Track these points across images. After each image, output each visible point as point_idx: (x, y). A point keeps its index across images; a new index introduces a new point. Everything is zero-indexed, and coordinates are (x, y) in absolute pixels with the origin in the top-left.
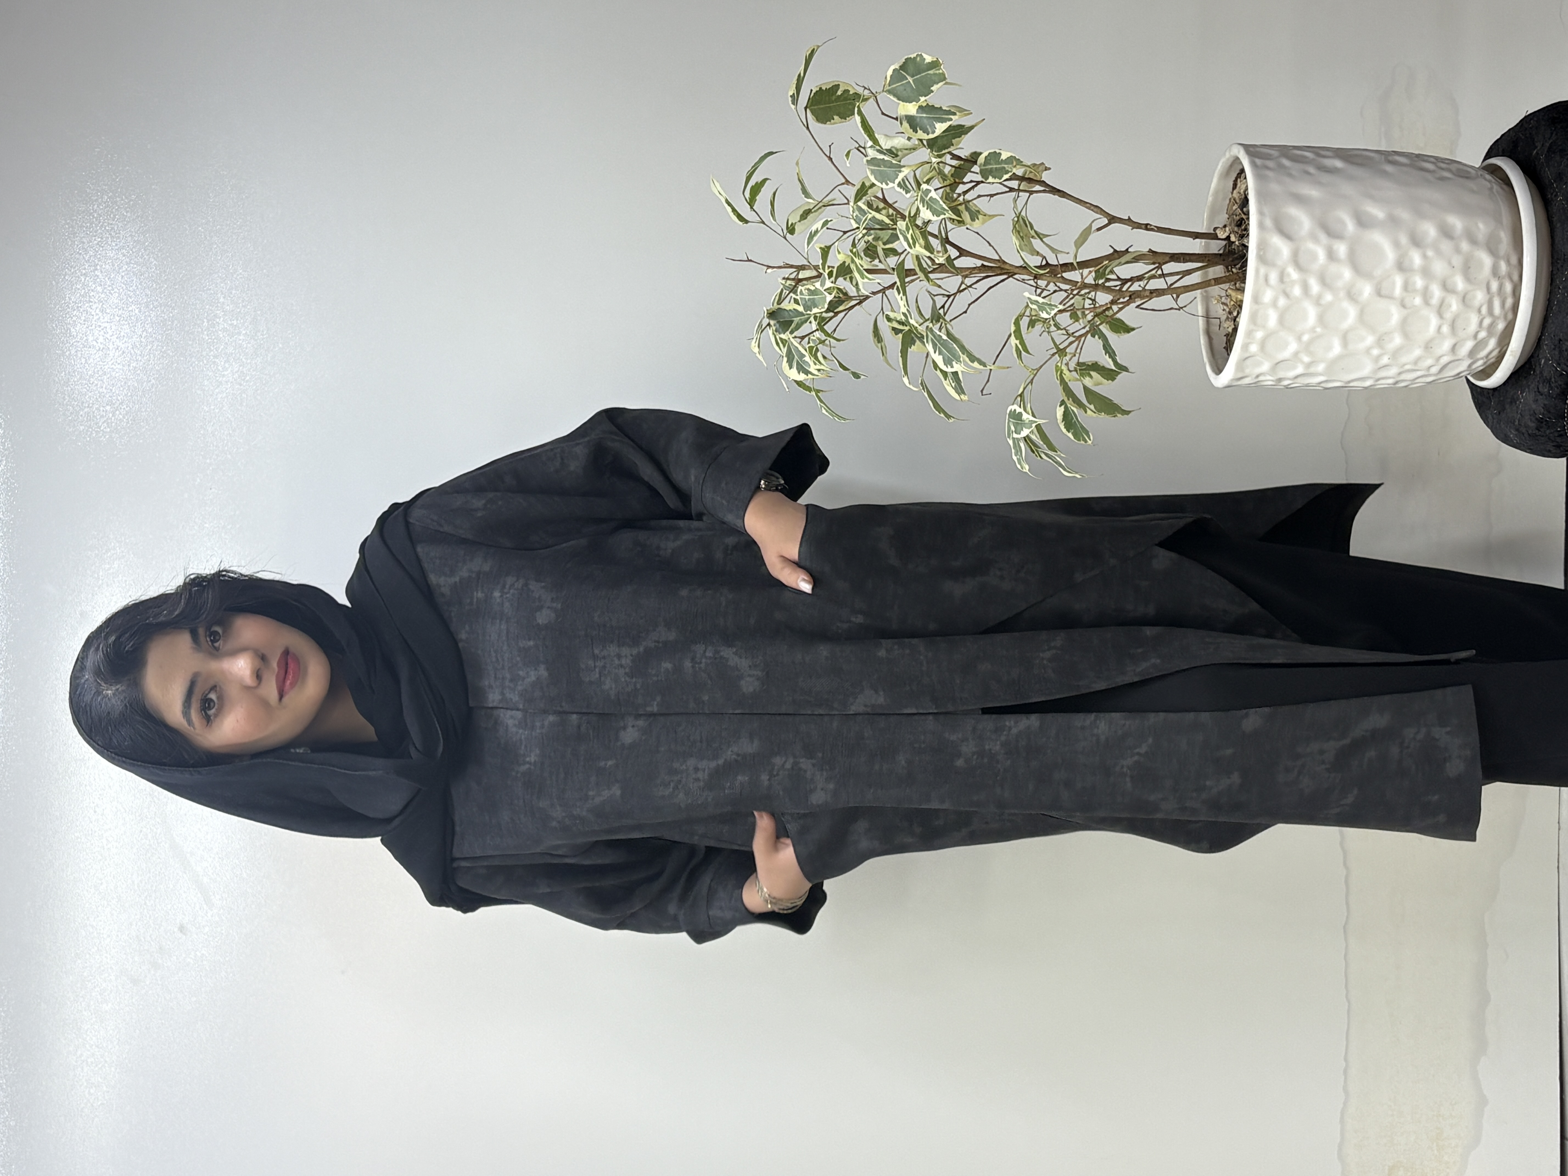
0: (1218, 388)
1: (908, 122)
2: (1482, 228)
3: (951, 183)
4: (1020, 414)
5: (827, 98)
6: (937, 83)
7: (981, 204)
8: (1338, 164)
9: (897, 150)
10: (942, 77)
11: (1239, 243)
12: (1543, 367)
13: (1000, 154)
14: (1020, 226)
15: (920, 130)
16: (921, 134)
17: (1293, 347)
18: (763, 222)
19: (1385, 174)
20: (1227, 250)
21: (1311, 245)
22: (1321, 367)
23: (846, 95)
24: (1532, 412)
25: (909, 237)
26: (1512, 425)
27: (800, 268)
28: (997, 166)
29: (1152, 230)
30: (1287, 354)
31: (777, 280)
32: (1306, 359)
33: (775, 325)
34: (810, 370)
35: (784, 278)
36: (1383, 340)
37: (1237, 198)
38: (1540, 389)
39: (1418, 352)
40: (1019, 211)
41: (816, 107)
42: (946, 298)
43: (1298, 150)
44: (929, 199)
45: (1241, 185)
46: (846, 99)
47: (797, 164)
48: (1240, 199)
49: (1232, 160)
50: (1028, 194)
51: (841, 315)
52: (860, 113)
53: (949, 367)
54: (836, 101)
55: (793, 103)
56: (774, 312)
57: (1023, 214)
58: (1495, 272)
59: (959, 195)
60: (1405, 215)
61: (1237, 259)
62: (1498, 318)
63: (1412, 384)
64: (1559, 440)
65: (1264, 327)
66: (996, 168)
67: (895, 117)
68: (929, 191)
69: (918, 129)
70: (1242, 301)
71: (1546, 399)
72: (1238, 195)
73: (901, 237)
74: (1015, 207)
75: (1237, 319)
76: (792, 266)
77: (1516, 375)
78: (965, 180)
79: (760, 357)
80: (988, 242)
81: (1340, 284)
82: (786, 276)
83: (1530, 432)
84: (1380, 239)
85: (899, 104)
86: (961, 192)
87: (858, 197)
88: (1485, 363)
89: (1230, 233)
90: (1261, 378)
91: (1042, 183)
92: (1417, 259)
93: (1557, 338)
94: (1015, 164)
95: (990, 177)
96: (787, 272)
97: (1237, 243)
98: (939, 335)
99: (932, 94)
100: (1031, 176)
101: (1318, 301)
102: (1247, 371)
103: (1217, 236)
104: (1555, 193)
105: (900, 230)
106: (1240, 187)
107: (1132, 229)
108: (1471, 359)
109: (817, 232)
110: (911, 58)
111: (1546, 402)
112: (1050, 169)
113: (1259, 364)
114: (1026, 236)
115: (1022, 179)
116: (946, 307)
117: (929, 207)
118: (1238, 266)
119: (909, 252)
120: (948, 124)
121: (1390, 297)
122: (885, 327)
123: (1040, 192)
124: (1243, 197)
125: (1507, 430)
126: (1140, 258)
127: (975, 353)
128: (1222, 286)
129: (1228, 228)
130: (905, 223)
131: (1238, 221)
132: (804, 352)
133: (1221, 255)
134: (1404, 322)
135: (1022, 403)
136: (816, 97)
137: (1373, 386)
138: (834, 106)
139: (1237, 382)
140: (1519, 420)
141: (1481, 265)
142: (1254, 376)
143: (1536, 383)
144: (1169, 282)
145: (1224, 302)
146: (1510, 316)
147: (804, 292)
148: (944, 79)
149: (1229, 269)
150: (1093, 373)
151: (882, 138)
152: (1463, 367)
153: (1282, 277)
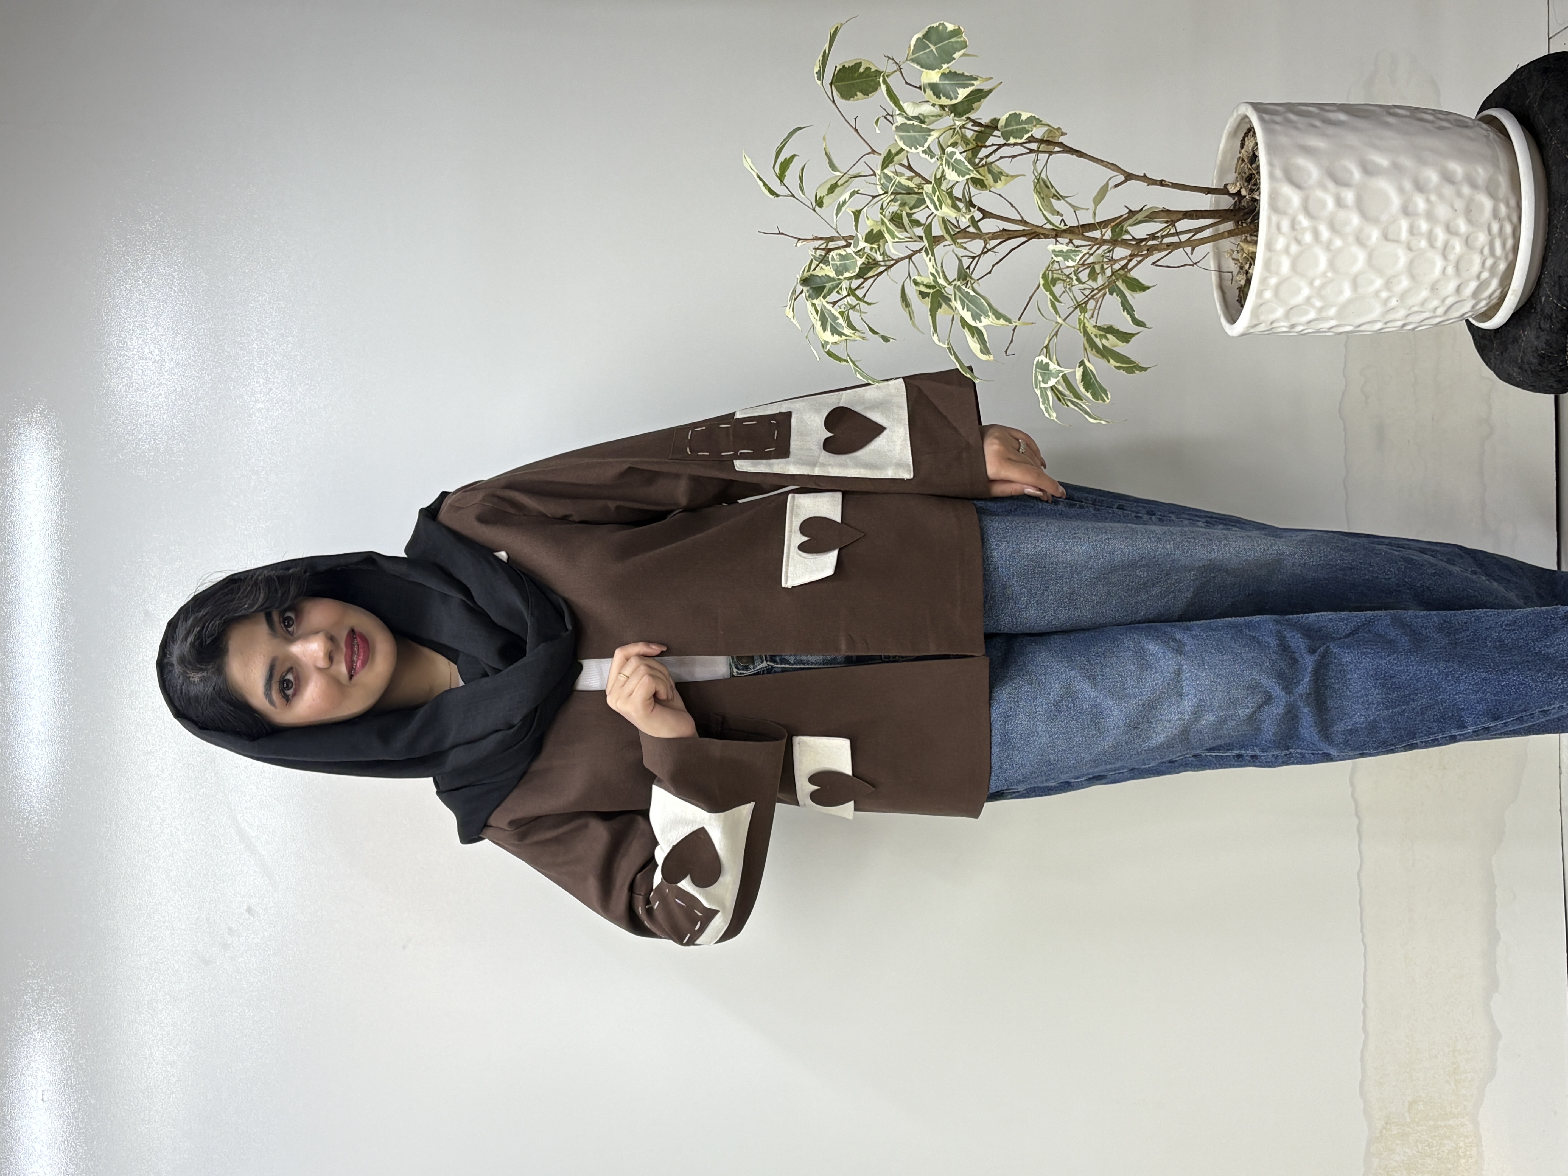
0: (1233, 337)
1: (931, 90)
2: (1481, 173)
3: (974, 146)
4: (1047, 364)
5: (850, 75)
6: (959, 51)
7: (1004, 165)
8: (1342, 117)
9: (924, 117)
10: (964, 44)
11: (1250, 198)
12: (1544, 304)
13: (1020, 115)
14: (1040, 187)
15: (944, 96)
16: (944, 101)
17: (1306, 292)
18: (793, 196)
19: (1387, 125)
20: (1237, 207)
21: (1319, 193)
22: (1332, 312)
23: (868, 72)
24: (1534, 349)
25: (935, 199)
26: (1514, 363)
27: (829, 240)
28: (1019, 127)
29: (1167, 186)
30: (1300, 299)
31: (808, 251)
32: (1318, 304)
33: (808, 291)
34: (843, 331)
35: (814, 249)
36: (1392, 283)
37: (1245, 155)
38: (1542, 326)
39: (1424, 293)
40: (1039, 172)
41: (840, 84)
42: (972, 259)
43: (1305, 106)
44: (954, 161)
45: (1249, 142)
46: (868, 76)
47: (824, 138)
48: (1249, 157)
49: (1239, 118)
50: (1047, 155)
51: (871, 280)
52: (886, 86)
53: (978, 322)
54: (858, 78)
55: (819, 79)
56: (806, 278)
57: (1043, 176)
58: (1495, 214)
59: (982, 159)
60: (1407, 162)
61: (1247, 213)
62: (1500, 258)
63: (1419, 326)
64: (1561, 375)
65: (1278, 274)
66: (1017, 129)
67: (918, 86)
68: (953, 153)
69: (941, 95)
70: (1255, 254)
71: (1548, 334)
72: (1247, 152)
73: (927, 200)
74: (1035, 169)
75: (1250, 271)
76: (821, 239)
77: (1517, 316)
78: (987, 144)
79: (795, 321)
80: (1010, 203)
81: (1348, 229)
82: (817, 247)
83: (1533, 368)
84: (1384, 185)
85: (922, 72)
86: (982, 156)
87: (886, 163)
88: (1488, 304)
89: (1241, 188)
90: (1275, 325)
91: (1061, 144)
92: (1420, 203)
93: (1556, 275)
94: (1035, 123)
95: (1012, 138)
96: (817, 243)
97: (1247, 197)
98: (967, 292)
99: (954, 61)
100: (1050, 139)
101: (1328, 247)
102: (1262, 318)
103: (1228, 191)
104: (1549, 138)
105: (927, 193)
106: (1248, 145)
107: (1148, 186)
108: (1475, 299)
109: (845, 202)
110: (933, 27)
111: (1548, 338)
112: (1066, 134)
113: (1273, 311)
114: (1046, 196)
115: (1041, 141)
116: (972, 267)
117: (954, 169)
118: (1249, 220)
119: (935, 215)
120: (971, 89)
121: (1397, 241)
122: (912, 292)
123: (1059, 152)
124: (1251, 154)
125: (1510, 370)
126: (1153, 217)
127: (1000, 311)
128: (1232, 239)
129: (1238, 184)
130: (930, 186)
131: (1248, 177)
132: (837, 315)
133: (1232, 210)
134: (1411, 264)
135: (1048, 354)
136: (841, 74)
137: (1382, 329)
138: (857, 83)
139: (1252, 330)
140: (1521, 358)
141: (1481, 207)
142: (1269, 323)
143: (1538, 321)
144: (1184, 237)
145: (1235, 257)
146: (1511, 256)
147: (835, 257)
148: (966, 46)
149: (1240, 223)
150: (1109, 336)
151: (908, 106)
152: (1466, 308)
153: (1293, 225)
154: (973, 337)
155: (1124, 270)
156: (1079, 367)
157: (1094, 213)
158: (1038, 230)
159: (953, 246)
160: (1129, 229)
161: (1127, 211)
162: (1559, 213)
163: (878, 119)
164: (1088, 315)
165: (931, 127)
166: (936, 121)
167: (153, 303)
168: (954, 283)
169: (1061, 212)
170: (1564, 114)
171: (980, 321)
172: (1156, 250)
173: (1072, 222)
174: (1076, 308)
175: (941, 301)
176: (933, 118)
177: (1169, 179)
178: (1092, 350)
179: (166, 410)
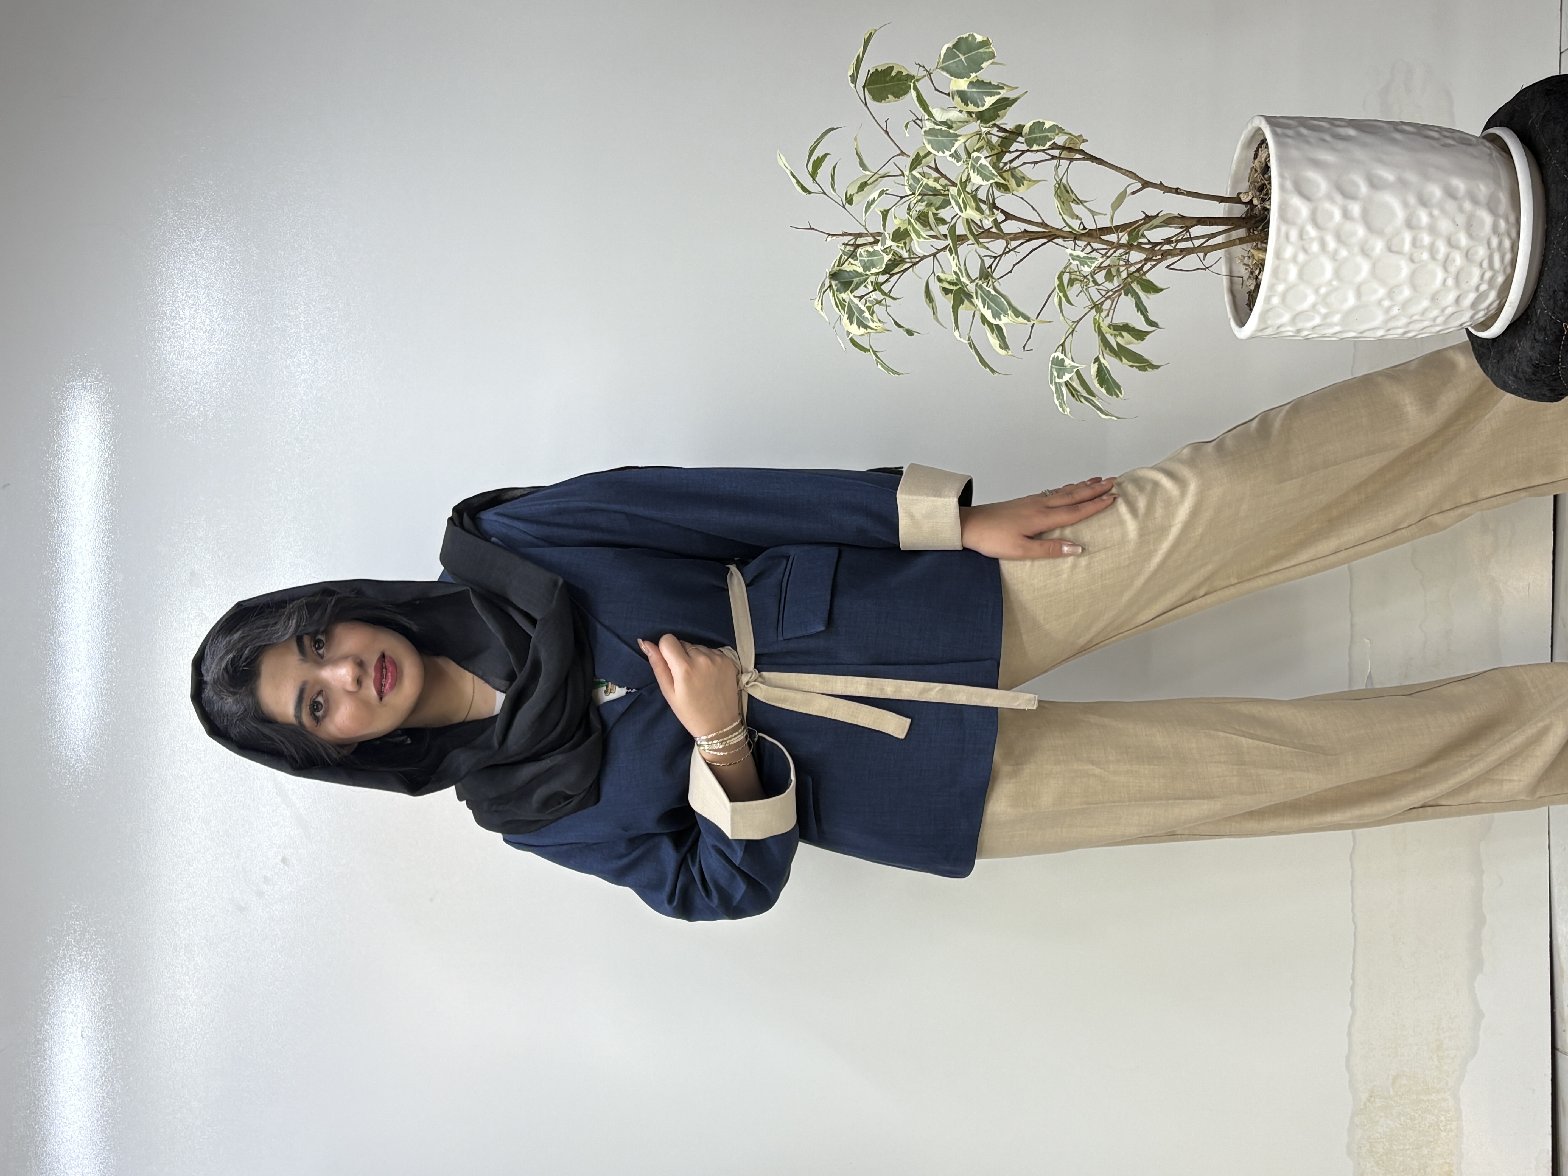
0: (1241, 340)
1: (959, 97)
2: (1483, 190)
3: (998, 152)
4: (1063, 360)
5: (883, 78)
6: (987, 61)
7: (1026, 171)
8: (1352, 132)
9: (952, 122)
10: (991, 54)
11: (1261, 206)
12: (1539, 316)
13: (1043, 123)
14: (1061, 192)
15: (971, 103)
16: (971, 108)
17: (1311, 299)
18: (824, 193)
19: (1394, 141)
20: (1249, 215)
21: (1327, 205)
22: (1337, 318)
23: (899, 76)
24: (1529, 358)
25: (961, 201)
26: (1510, 372)
27: (857, 236)
28: (1042, 134)
29: (1181, 194)
30: (1306, 305)
31: (837, 247)
32: (1323, 311)
33: (836, 285)
34: (869, 325)
35: (843, 244)
36: (1394, 292)
37: (1258, 166)
38: (1537, 337)
39: (1425, 303)
40: (1060, 178)
41: (872, 87)
42: (993, 259)
43: (1316, 120)
44: (979, 166)
45: (1262, 154)
46: (899, 80)
47: (856, 139)
48: (1261, 168)
49: (1253, 131)
50: (1069, 162)
51: (897, 276)
52: (915, 88)
53: (997, 320)
54: (890, 81)
55: (852, 82)
56: (835, 273)
57: (1064, 181)
58: (1495, 229)
59: (1006, 164)
60: (1412, 177)
61: (1258, 221)
62: (1498, 272)
63: (1420, 334)
64: (1553, 383)
65: (1285, 281)
66: (1040, 137)
67: (947, 93)
68: (979, 158)
69: (969, 102)
70: (1264, 260)
71: (1542, 345)
72: (1259, 163)
73: (952, 201)
74: (1056, 174)
75: (1260, 277)
76: (850, 234)
77: (1513, 328)
78: (1012, 149)
79: (823, 314)
80: (1032, 206)
81: (1354, 240)
82: (846, 242)
83: (1527, 377)
84: (1391, 200)
85: (951, 80)
86: (1006, 161)
87: (913, 167)
88: (1486, 314)
89: (1253, 197)
90: (1282, 329)
91: (1082, 152)
92: (1424, 217)
93: (1552, 289)
94: (1057, 132)
95: (1035, 145)
96: (846, 239)
97: (1259, 206)
98: (988, 291)
99: (982, 71)
100: (1071, 146)
101: (1334, 257)
102: (1269, 322)
103: (1241, 200)
104: (1549, 158)
105: (952, 195)
106: (1261, 156)
107: (1164, 193)
108: (1474, 310)
109: (874, 201)
110: (963, 37)
111: (1542, 349)
112: (1087, 141)
113: (1280, 316)
114: (1067, 200)
115: (1063, 148)
116: (993, 267)
117: (979, 173)
118: (1260, 228)
119: (960, 216)
120: (997, 97)
121: (1399, 253)
122: (936, 289)
123: (1080, 159)
124: (1264, 165)
125: (1506, 377)
126: (1168, 222)
127: (1021, 309)
128: (1244, 246)
129: (1250, 193)
130: (956, 189)
131: (1260, 186)
132: (864, 309)
133: (1244, 218)
134: (1413, 275)
135: (1064, 351)
136: (873, 77)
137: (1383, 336)
138: (889, 86)
139: (1260, 334)
140: (1517, 367)
141: (1482, 223)
142: (1276, 327)
143: (1533, 332)
144: (1197, 243)
145: (1246, 263)
146: (1509, 270)
147: (863, 254)
148: (994, 57)
149: (1251, 231)
150: (1124, 334)
151: (937, 111)
152: (1465, 318)
153: (1301, 235)
154: (993, 334)
155: (1139, 272)
156: (1094, 363)
157: (1112, 218)
158: (1058, 233)
159: (976, 245)
160: (1145, 233)
161: (1144, 216)
162: (1556, 230)
163: (907, 124)
164: (1104, 314)
165: (958, 132)
166: (963, 126)
167: (205, 275)
168: (977, 281)
169: (1080, 216)
170: (1564, 135)
171: (1000, 320)
172: (1169, 255)
173: (1090, 225)
174: (1092, 308)
175: (964, 298)
176: (961, 124)
177: (1184, 188)
178: (1106, 349)
179: (215, 378)
